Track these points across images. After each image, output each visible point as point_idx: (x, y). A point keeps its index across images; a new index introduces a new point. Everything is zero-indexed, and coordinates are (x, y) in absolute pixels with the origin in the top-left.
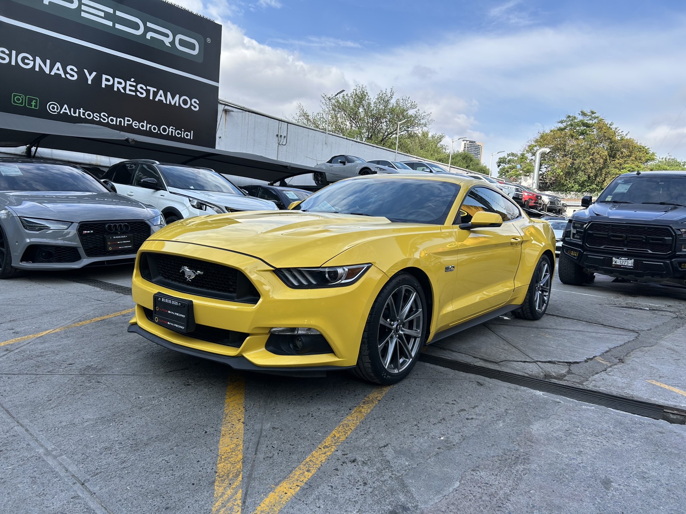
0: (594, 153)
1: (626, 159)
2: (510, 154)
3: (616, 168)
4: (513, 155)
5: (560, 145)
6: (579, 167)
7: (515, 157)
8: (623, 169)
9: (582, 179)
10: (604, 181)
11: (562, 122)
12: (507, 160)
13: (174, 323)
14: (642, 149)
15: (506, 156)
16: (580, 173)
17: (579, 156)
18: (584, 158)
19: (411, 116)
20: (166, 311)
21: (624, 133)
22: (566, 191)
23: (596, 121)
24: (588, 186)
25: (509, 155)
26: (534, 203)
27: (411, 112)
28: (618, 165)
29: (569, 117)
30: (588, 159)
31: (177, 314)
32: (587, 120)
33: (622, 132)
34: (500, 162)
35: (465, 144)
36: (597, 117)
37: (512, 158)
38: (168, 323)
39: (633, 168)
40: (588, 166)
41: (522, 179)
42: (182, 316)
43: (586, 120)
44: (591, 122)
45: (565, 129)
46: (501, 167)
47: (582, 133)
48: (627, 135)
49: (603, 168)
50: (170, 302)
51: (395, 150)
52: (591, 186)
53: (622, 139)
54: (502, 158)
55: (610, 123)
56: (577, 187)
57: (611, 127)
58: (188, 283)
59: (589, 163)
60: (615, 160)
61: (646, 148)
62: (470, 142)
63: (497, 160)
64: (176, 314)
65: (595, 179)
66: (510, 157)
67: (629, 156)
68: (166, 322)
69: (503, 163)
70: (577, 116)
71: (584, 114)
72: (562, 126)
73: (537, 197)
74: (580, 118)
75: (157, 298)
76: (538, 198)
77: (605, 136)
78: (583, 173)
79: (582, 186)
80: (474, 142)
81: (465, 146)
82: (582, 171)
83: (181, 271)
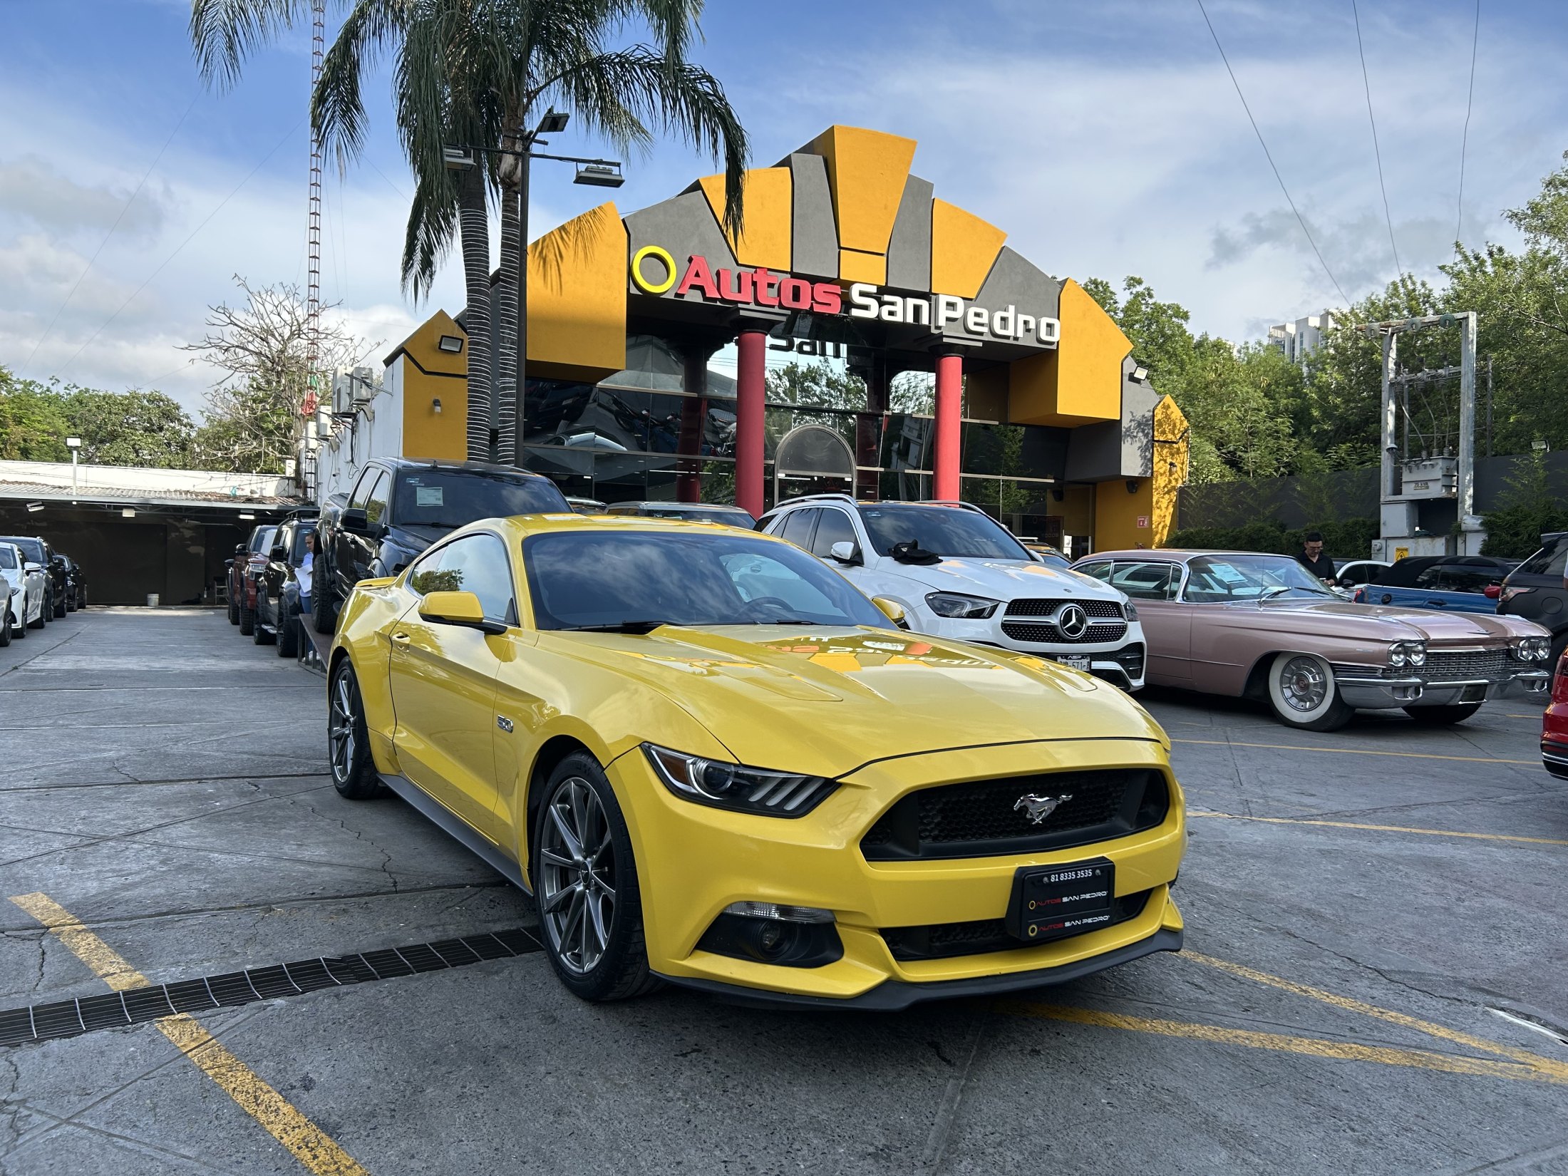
13: (1081, 918)
20: (1058, 901)
31: (1088, 896)
38: (1067, 924)
42: (1100, 894)
50: (1072, 876)
58: (1044, 828)
64: (1083, 896)
68: (1060, 926)
75: (1022, 880)
83: (1016, 807)
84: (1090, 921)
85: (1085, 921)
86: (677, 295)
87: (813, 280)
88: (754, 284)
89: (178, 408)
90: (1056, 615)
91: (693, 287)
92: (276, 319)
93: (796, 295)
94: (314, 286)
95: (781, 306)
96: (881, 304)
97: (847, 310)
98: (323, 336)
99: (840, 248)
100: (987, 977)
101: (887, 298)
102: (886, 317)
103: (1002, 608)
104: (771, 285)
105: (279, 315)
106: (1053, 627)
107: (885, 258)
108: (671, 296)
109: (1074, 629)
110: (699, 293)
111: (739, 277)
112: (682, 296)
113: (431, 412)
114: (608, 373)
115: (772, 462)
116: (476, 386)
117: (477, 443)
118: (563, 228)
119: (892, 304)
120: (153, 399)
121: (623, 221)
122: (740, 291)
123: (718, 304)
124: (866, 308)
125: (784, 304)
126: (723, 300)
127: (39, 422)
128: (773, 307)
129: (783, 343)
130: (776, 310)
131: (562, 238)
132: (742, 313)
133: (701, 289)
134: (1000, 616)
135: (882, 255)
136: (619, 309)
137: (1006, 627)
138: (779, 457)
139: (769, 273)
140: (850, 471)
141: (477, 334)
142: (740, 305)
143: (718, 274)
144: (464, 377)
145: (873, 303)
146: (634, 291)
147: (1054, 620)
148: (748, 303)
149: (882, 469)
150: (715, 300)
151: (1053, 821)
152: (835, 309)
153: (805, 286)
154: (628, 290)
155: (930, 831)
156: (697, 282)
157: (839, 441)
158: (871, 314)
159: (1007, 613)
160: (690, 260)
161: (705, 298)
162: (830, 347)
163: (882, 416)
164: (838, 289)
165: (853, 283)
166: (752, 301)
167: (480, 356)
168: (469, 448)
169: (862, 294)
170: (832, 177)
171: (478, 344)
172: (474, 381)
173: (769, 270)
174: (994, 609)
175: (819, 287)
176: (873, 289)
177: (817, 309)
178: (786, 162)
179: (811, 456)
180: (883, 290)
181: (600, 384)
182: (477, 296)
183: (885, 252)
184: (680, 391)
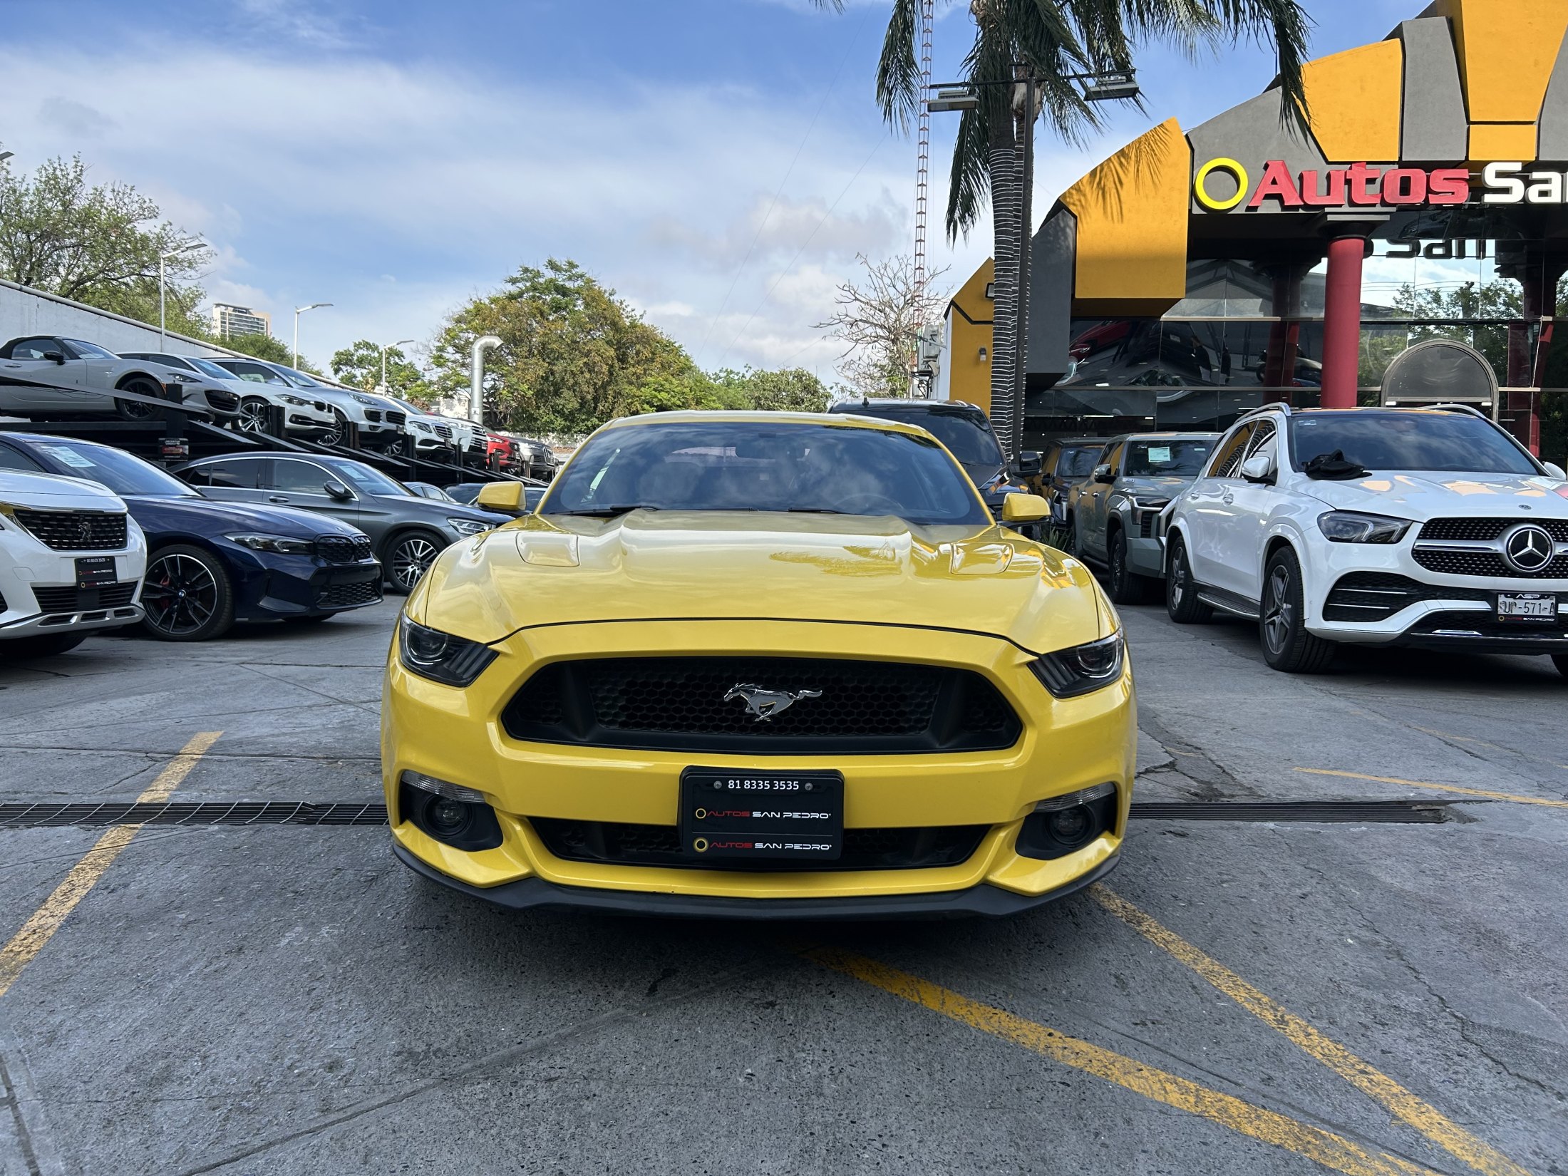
0: (590, 351)
1: (645, 366)
2: (360, 343)
3: (631, 383)
4: (367, 346)
5: (520, 330)
6: (563, 379)
7: (373, 351)
8: (643, 385)
9: (570, 406)
10: (612, 411)
11: (514, 281)
12: (355, 358)
13: (783, 841)
14: (669, 347)
15: (352, 349)
16: (566, 393)
17: (561, 357)
18: (572, 360)
19: (145, 239)
20: (744, 814)
21: (638, 313)
22: (539, 432)
23: (580, 283)
24: (583, 421)
25: (358, 346)
26: (508, 458)
27: (143, 228)
28: (634, 379)
29: (526, 270)
30: (581, 363)
31: (796, 815)
32: (564, 280)
33: (633, 310)
34: (339, 363)
35: (222, 313)
36: (582, 276)
37: (365, 353)
38: (759, 846)
39: (662, 385)
40: (580, 379)
41: (442, 403)
42: (817, 816)
43: (561, 279)
44: (569, 285)
45: (521, 295)
46: (341, 374)
47: (557, 308)
48: (642, 316)
49: (609, 383)
50: (765, 785)
51: (160, 326)
52: (588, 420)
53: (633, 325)
54: (342, 354)
55: (609, 290)
56: (560, 422)
57: (611, 298)
58: (763, 727)
59: (582, 373)
60: (627, 368)
61: (677, 345)
62: (235, 309)
63: (333, 357)
65: (595, 408)
66: (361, 352)
67: (652, 360)
68: (748, 845)
69: (346, 364)
70: (543, 269)
71: (553, 265)
72: (513, 289)
73: (512, 445)
74: (549, 274)
75: (693, 782)
76: (513, 449)
77: (605, 318)
78: (571, 393)
79: (572, 421)
80: (247, 311)
81: (223, 318)
82: (569, 389)
83: (727, 697)
84: (797, 847)
85: (788, 846)
86: (1249, 208)
87: (1429, 166)
88: (1348, 182)
89: (816, 382)
90: (1502, 540)
91: (1268, 197)
92: (892, 290)
93: (1405, 187)
94: (920, 254)
95: (1384, 203)
96: (1528, 183)
97: (1480, 199)
98: (934, 302)
99: (1469, 122)
100: (654, 894)
101: (1536, 175)
102: (1534, 198)
103: (1416, 529)
104: (1371, 181)
105: (894, 286)
106: (1496, 556)
107: (1535, 127)
108: (1241, 211)
109: (1530, 559)
110: (1276, 202)
111: (1329, 177)
112: (1255, 208)
113: (977, 361)
114: (1170, 303)
115: (1379, 389)
116: (1001, 329)
117: (1000, 387)
118: (1122, 153)
119: (1546, 181)
120: (799, 376)
121: (1187, 136)
122: (1328, 194)
123: (1301, 211)
124: (1506, 191)
125: (1388, 200)
126: (1306, 206)
127: (714, 401)
128: (1374, 205)
129: (1406, 248)
130: (1378, 209)
131: (1121, 164)
132: (1330, 218)
133: (1279, 197)
134: (1411, 539)
135: (1531, 123)
136: (1177, 234)
137: (1418, 555)
138: (1387, 382)
139: (1369, 166)
140: (1490, 394)
141: (1003, 276)
142: (1327, 210)
143: (1301, 177)
144: (991, 322)
145: (1517, 185)
146: (1197, 210)
147: (1498, 547)
148: (1340, 206)
149: (1538, 389)
150: (1296, 208)
151: (783, 722)
152: (1462, 196)
153: (1418, 176)
154: (1190, 211)
155: (616, 715)
156: (1274, 190)
157: (1474, 357)
158: (1515, 197)
159: (1422, 536)
160: (1266, 167)
161: (1284, 208)
162: (1471, 245)
163: (1538, 322)
164: (1465, 174)
165: (1487, 163)
166: (1345, 202)
167: (1005, 298)
168: (993, 392)
169: (1500, 175)
170: (1458, 40)
171: (1004, 285)
172: (999, 324)
173: (1368, 163)
174: (1405, 530)
175: (1438, 175)
176: (1517, 167)
177: (1433, 200)
178: (1397, 33)
179: (1433, 378)
180: (1529, 167)
181: (1164, 317)
182: (1004, 237)
183: (1535, 119)
184: (1260, 316)
